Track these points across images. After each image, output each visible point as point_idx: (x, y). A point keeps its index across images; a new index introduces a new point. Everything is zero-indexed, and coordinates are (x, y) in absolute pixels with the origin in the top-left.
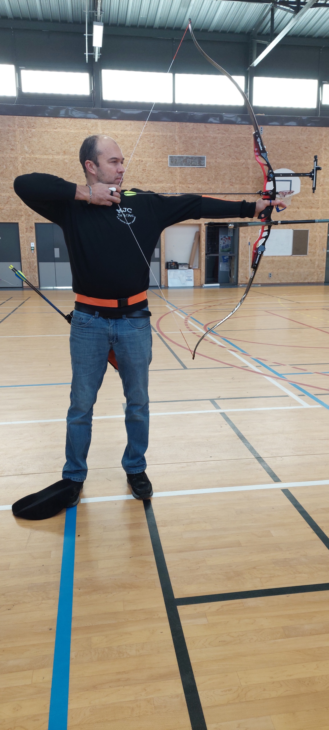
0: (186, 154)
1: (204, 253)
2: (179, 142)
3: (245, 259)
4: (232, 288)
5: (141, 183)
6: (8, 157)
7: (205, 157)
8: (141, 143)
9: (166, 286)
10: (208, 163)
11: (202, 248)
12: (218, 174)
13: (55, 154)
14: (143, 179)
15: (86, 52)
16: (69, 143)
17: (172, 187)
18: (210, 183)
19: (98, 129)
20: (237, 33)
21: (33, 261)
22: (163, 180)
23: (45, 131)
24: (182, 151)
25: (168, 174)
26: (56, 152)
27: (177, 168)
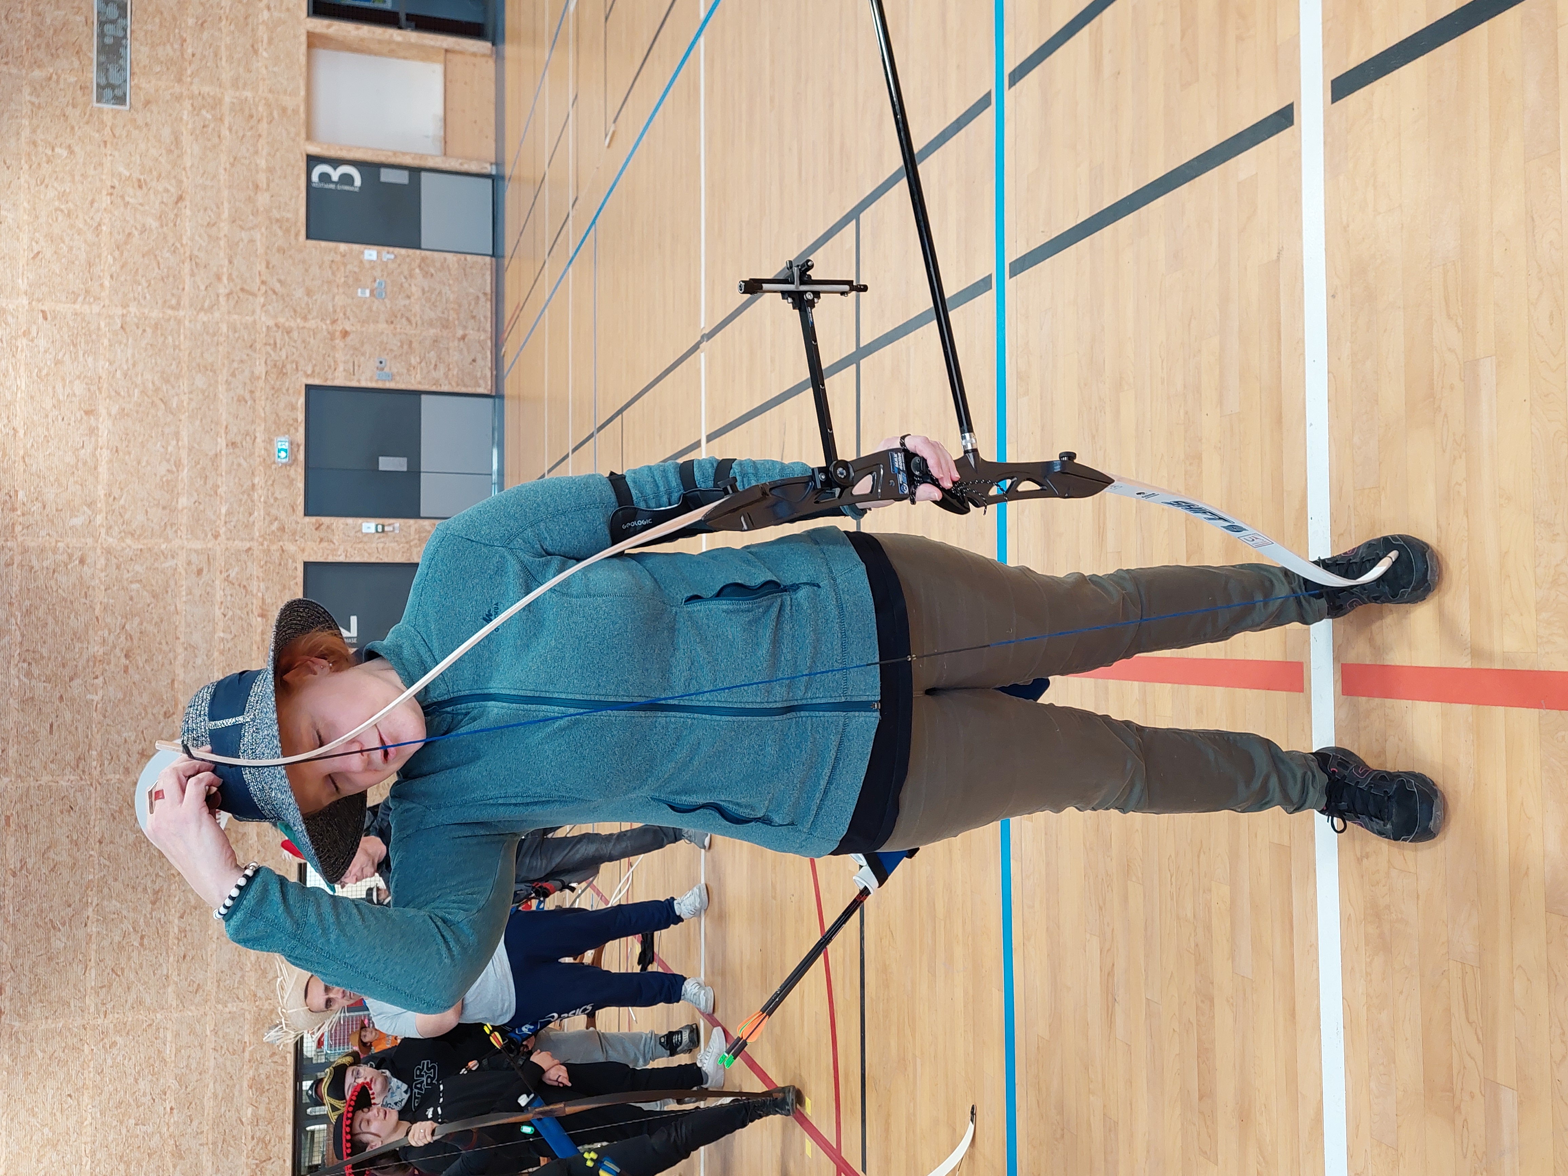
0: (91, 52)
2: (51, 70)
6: (103, 575)
8: (56, 184)
9: (493, 160)
13: (93, 439)
14: (167, 191)
16: (61, 398)
17: (192, 105)
21: (418, 531)
22: (173, 132)
23: (21, 463)
24: (80, 62)
25: (152, 112)
26: (88, 438)
27: (133, 83)
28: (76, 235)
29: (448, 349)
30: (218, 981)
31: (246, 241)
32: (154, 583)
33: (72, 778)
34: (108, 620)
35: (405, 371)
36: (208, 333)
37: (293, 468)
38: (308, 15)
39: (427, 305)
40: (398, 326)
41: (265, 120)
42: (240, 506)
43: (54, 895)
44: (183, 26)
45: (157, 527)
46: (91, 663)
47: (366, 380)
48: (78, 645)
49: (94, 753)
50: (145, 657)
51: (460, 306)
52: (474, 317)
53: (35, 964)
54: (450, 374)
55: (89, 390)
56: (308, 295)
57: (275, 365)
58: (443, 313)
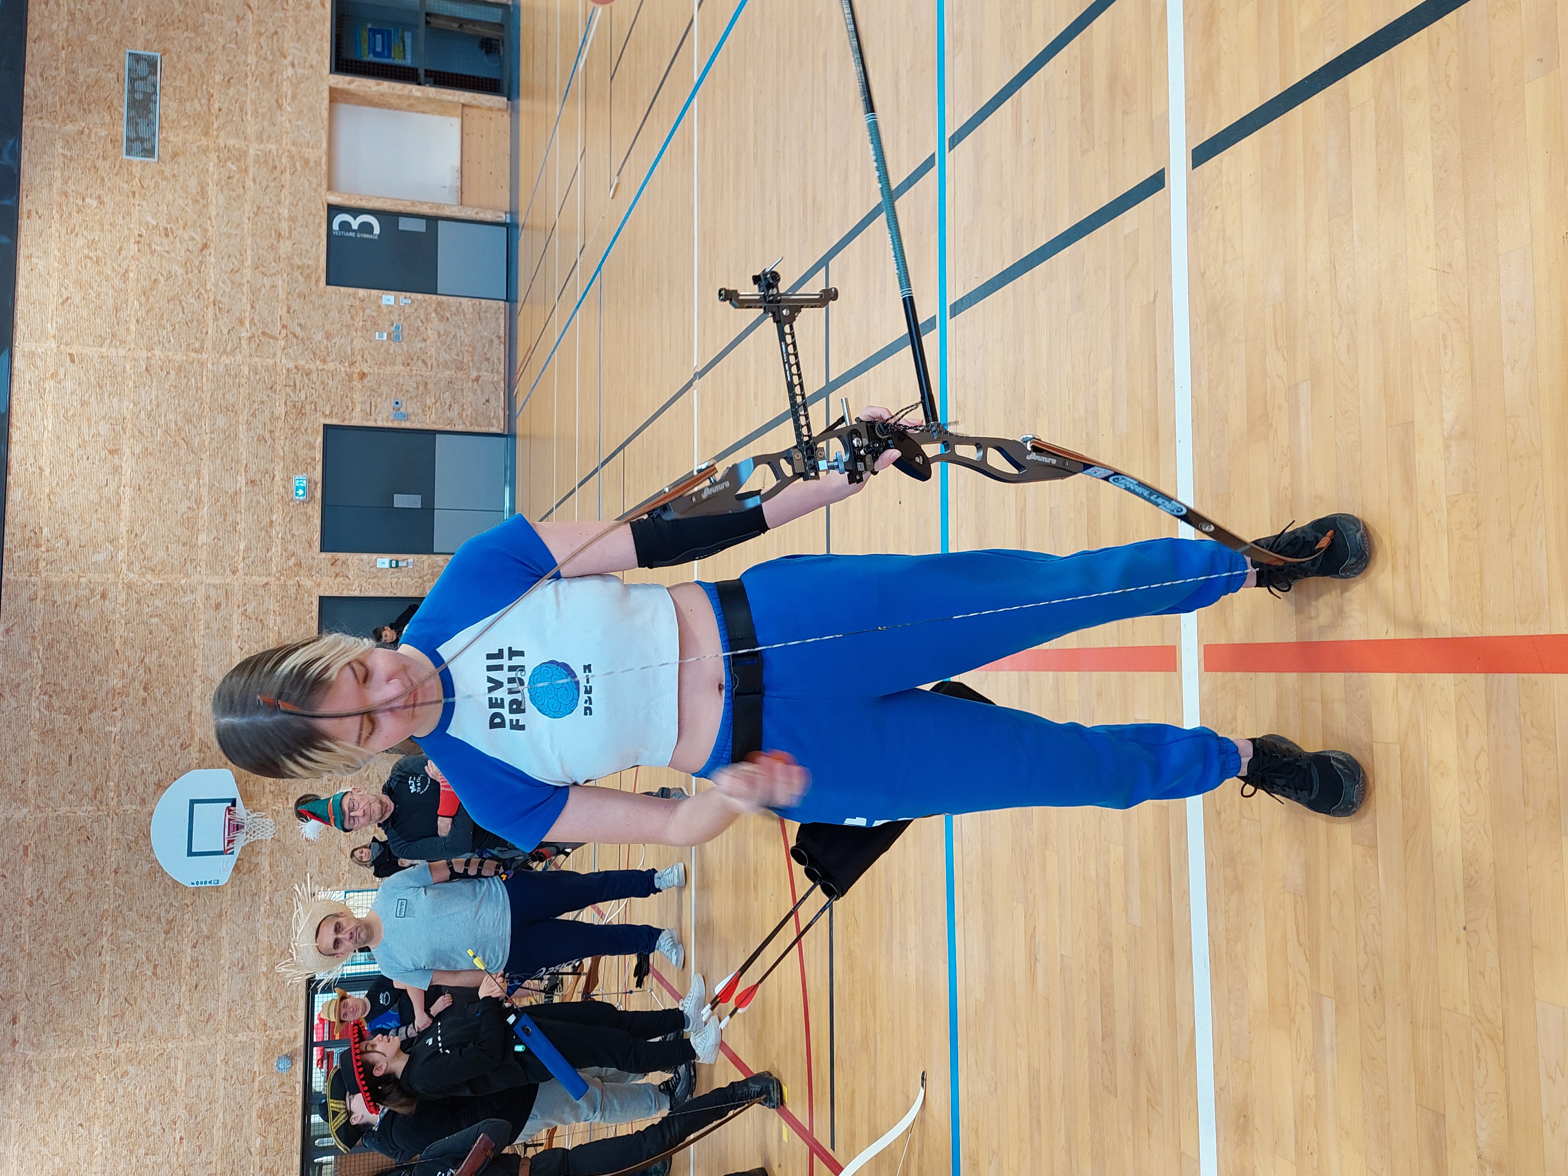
0: (122, 107)
1: (416, 91)
2: (83, 124)
6: (124, 609)
7: (130, 54)
8: (85, 233)
10: (147, 44)
11: (399, 93)
12: (180, 21)
13: (116, 478)
14: (192, 239)
16: (87, 438)
17: (218, 157)
18: (207, 47)
19: (43, 351)
21: (431, 566)
22: (199, 183)
23: (47, 501)
24: (111, 117)
25: (179, 164)
26: (111, 476)
27: (161, 137)
28: (104, 282)
29: (462, 390)
30: (229, 1011)
31: (268, 287)
32: (173, 617)
33: (90, 808)
34: (128, 653)
35: (421, 411)
36: (229, 375)
37: (310, 506)
38: (331, 72)
39: (443, 348)
40: (414, 368)
41: (288, 171)
42: (258, 543)
43: (70, 924)
44: (210, 82)
45: (177, 563)
46: (110, 696)
47: (382, 421)
48: (98, 678)
49: (112, 784)
50: (163, 689)
51: (474, 349)
52: (488, 359)
53: (49, 994)
54: (464, 415)
55: (114, 430)
56: (327, 338)
57: (295, 406)
58: (458, 355)
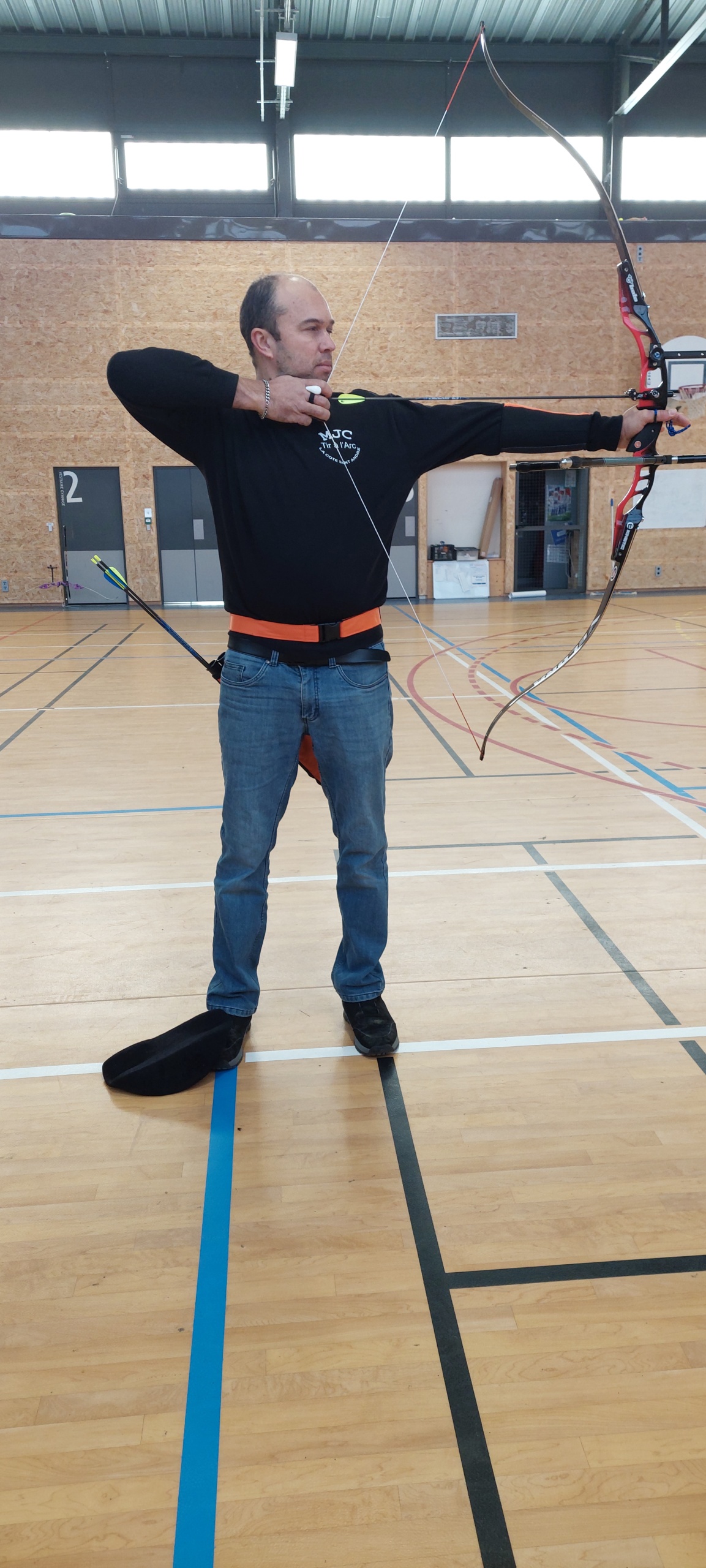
0: (474, 311)
1: (511, 526)
2: (458, 285)
3: (602, 537)
4: (573, 599)
5: (376, 376)
6: (97, 326)
7: (515, 316)
8: (376, 290)
9: (429, 597)
10: (522, 329)
11: (508, 513)
12: (543, 351)
13: (196, 318)
15: (260, 99)
16: (223, 296)
17: (444, 383)
18: (526, 371)
19: (284, 262)
20: (586, 43)
21: (149, 548)
22: (423, 369)
23: (174, 269)
24: (467, 304)
25: (436, 355)
26: (196, 314)
27: (454, 341)
34: (64, 330)
44: (500, 375)
46: (31, 319)
48: (44, 310)
50: (39, 356)
